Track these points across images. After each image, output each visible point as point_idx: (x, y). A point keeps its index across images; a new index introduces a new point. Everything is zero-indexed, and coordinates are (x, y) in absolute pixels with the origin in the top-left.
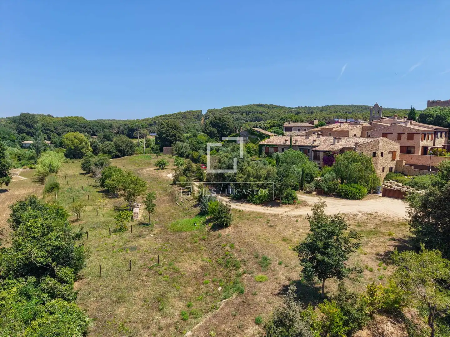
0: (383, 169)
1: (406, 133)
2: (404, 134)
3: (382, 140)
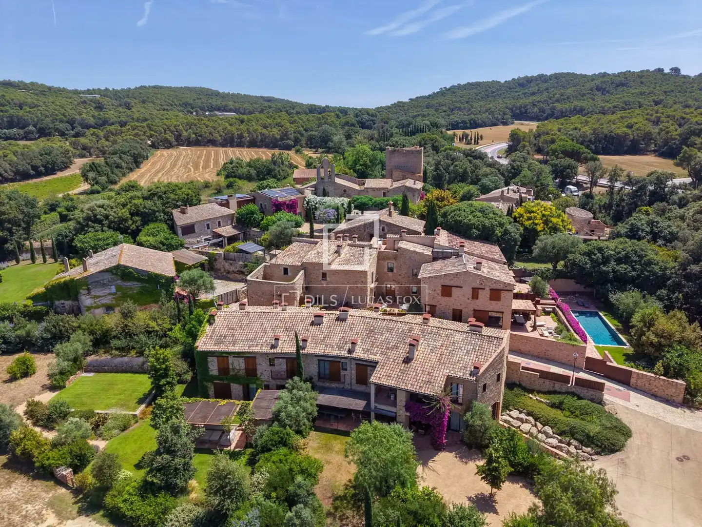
1: (488, 289)
2: (484, 289)
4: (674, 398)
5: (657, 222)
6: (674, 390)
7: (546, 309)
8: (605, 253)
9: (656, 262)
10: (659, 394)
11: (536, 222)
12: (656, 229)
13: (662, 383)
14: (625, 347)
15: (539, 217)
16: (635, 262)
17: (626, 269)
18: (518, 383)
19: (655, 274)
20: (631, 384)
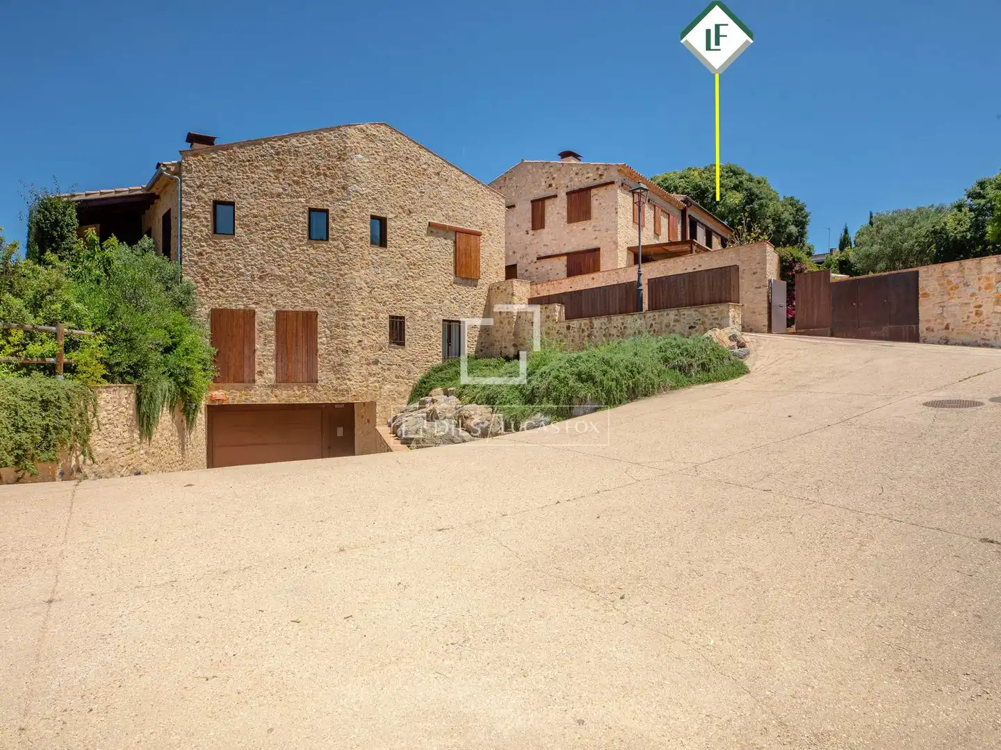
0: (397, 331)
1: (562, 195)
2: (555, 196)
3: (370, 138)
20: (922, 327)
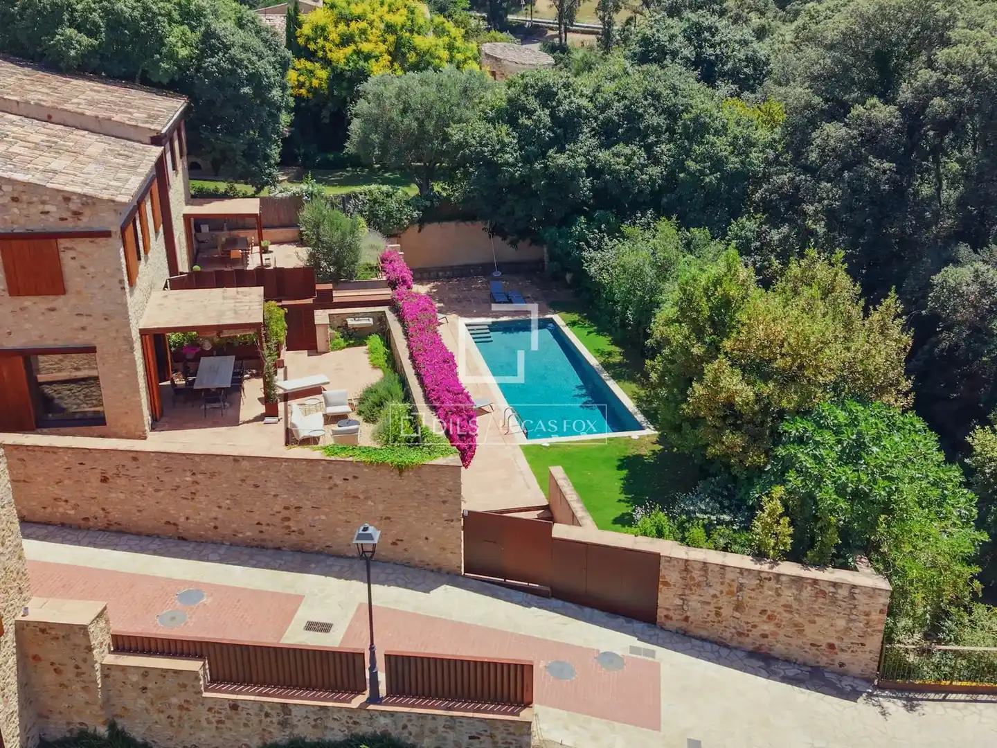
4: (844, 657)
5: (713, 30)
6: (841, 623)
7: (350, 322)
8: (560, 103)
9: (718, 124)
10: (779, 649)
11: (366, 47)
12: (710, 51)
13: (788, 595)
14: (635, 435)
15: (374, 34)
16: (656, 130)
17: (629, 159)
18: (103, 731)
19: (717, 164)
20: (661, 613)
